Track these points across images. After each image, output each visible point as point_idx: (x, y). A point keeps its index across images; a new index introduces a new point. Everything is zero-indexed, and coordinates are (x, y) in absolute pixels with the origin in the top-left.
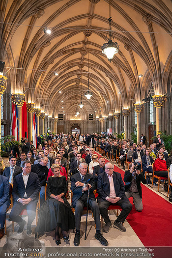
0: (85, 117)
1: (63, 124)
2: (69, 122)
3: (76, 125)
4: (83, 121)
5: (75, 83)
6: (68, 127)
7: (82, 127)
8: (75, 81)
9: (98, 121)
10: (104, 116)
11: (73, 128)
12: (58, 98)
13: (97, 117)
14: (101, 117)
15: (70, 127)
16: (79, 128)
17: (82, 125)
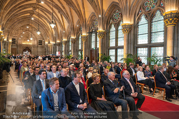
0: (36, 42)
1: (15, 47)
2: (21, 45)
3: (28, 48)
4: (34, 46)
5: (29, 14)
6: (20, 49)
7: (32, 50)
8: (29, 13)
9: (47, 46)
10: (52, 43)
11: (25, 50)
12: (12, 25)
13: (46, 43)
14: (49, 43)
15: (22, 50)
16: (30, 51)
17: (33, 48)
